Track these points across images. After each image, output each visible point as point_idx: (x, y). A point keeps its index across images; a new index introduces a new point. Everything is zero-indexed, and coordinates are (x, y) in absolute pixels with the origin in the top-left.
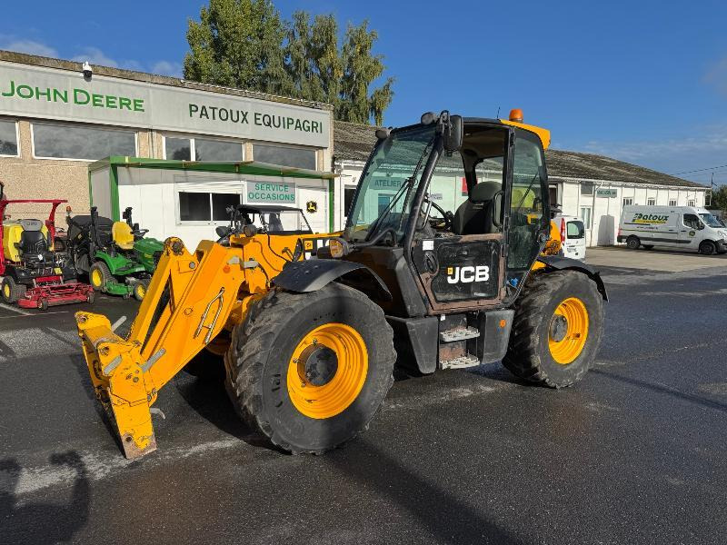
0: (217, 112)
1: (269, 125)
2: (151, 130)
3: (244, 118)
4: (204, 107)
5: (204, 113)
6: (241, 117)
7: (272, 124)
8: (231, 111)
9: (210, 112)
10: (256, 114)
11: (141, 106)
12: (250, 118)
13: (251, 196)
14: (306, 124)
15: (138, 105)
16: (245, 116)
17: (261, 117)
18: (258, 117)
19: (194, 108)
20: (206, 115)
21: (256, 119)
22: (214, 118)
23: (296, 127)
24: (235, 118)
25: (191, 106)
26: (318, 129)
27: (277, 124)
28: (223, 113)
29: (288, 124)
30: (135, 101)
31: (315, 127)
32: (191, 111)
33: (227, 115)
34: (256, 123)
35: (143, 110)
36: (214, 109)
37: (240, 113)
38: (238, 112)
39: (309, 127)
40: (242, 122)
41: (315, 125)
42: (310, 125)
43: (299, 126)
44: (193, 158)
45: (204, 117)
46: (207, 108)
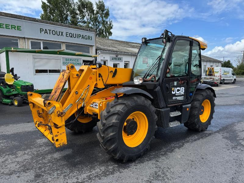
0: (51, 31)
1: (72, 37)
2: (25, 38)
3: (62, 34)
4: (46, 30)
5: (46, 32)
6: (61, 34)
7: (73, 37)
8: (57, 31)
9: (48, 31)
10: (66, 33)
11: (20, 28)
12: (64, 34)
13: (64, 63)
14: (86, 37)
15: (19, 28)
16: (62, 33)
17: (68, 34)
18: (67, 34)
19: (42, 30)
20: (47, 32)
21: (66, 34)
22: (50, 34)
23: (82, 38)
24: (58, 34)
25: (40, 29)
26: (91, 39)
27: (75, 36)
28: (54, 32)
29: (79, 37)
30: (18, 26)
31: (89, 38)
32: (41, 31)
33: (55, 33)
34: (66, 36)
35: (21, 30)
36: (50, 30)
37: (60, 32)
38: (59, 32)
39: (87, 38)
40: (61, 36)
41: (89, 37)
42: (87, 37)
43: (83, 37)
44: (42, 49)
45: (46, 33)
46: (47, 30)
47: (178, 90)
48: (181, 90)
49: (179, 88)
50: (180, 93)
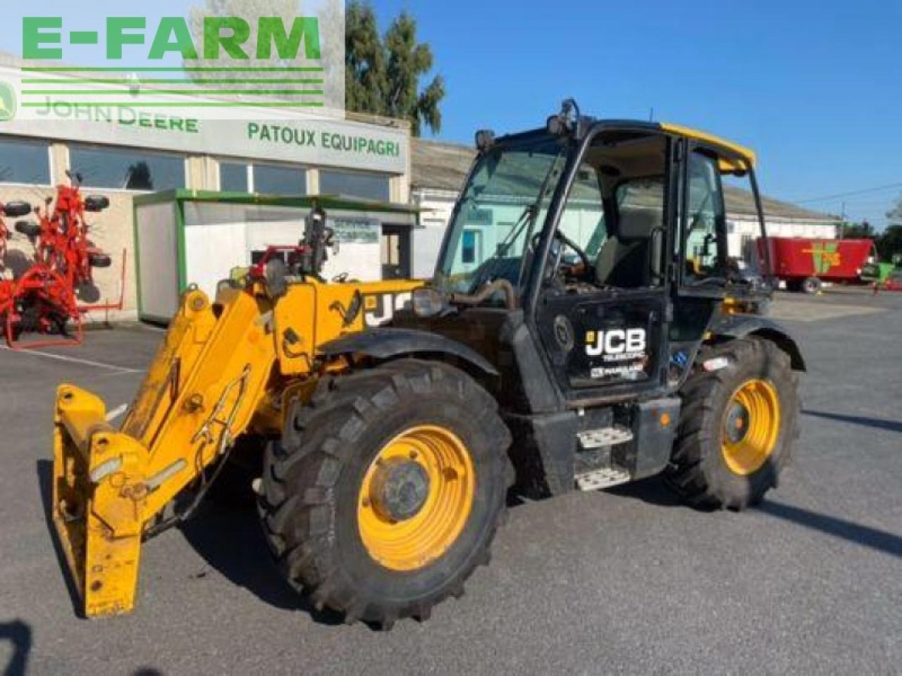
0: (279, 132)
1: (338, 147)
2: (205, 154)
3: (311, 140)
4: (265, 127)
6: (307, 138)
7: (342, 147)
8: (296, 131)
9: (271, 132)
10: (324, 134)
12: (317, 139)
14: (381, 146)
16: (311, 137)
17: (330, 138)
18: (326, 137)
19: (253, 128)
20: (268, 136)
21: (324, 140)
22: (276, 139)
23: (369, 149)
24: (300, 139)
25: (250, 125)
26: (395, 151)
27: (347, 146)
28: (287, 138)
29: (361, 145)
31: (391, 149)
32: (251, 131)
34: (324, 145)
37: (306, 135)
38: (303, 132)
39: (383, 149)
40: (309, 143)
41: (390, 147)
42: (385, 147)
43: (373, 148)
44: (251, 189)
45: (265, 139)
46: (269, 128)
47: (616, 342)
48: (630, 341)
49: (620, 333)
50: (624, 352)
